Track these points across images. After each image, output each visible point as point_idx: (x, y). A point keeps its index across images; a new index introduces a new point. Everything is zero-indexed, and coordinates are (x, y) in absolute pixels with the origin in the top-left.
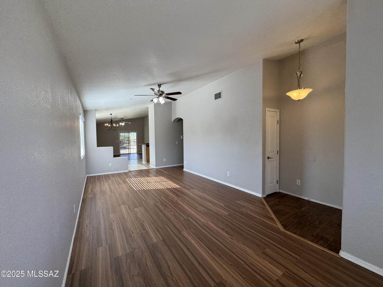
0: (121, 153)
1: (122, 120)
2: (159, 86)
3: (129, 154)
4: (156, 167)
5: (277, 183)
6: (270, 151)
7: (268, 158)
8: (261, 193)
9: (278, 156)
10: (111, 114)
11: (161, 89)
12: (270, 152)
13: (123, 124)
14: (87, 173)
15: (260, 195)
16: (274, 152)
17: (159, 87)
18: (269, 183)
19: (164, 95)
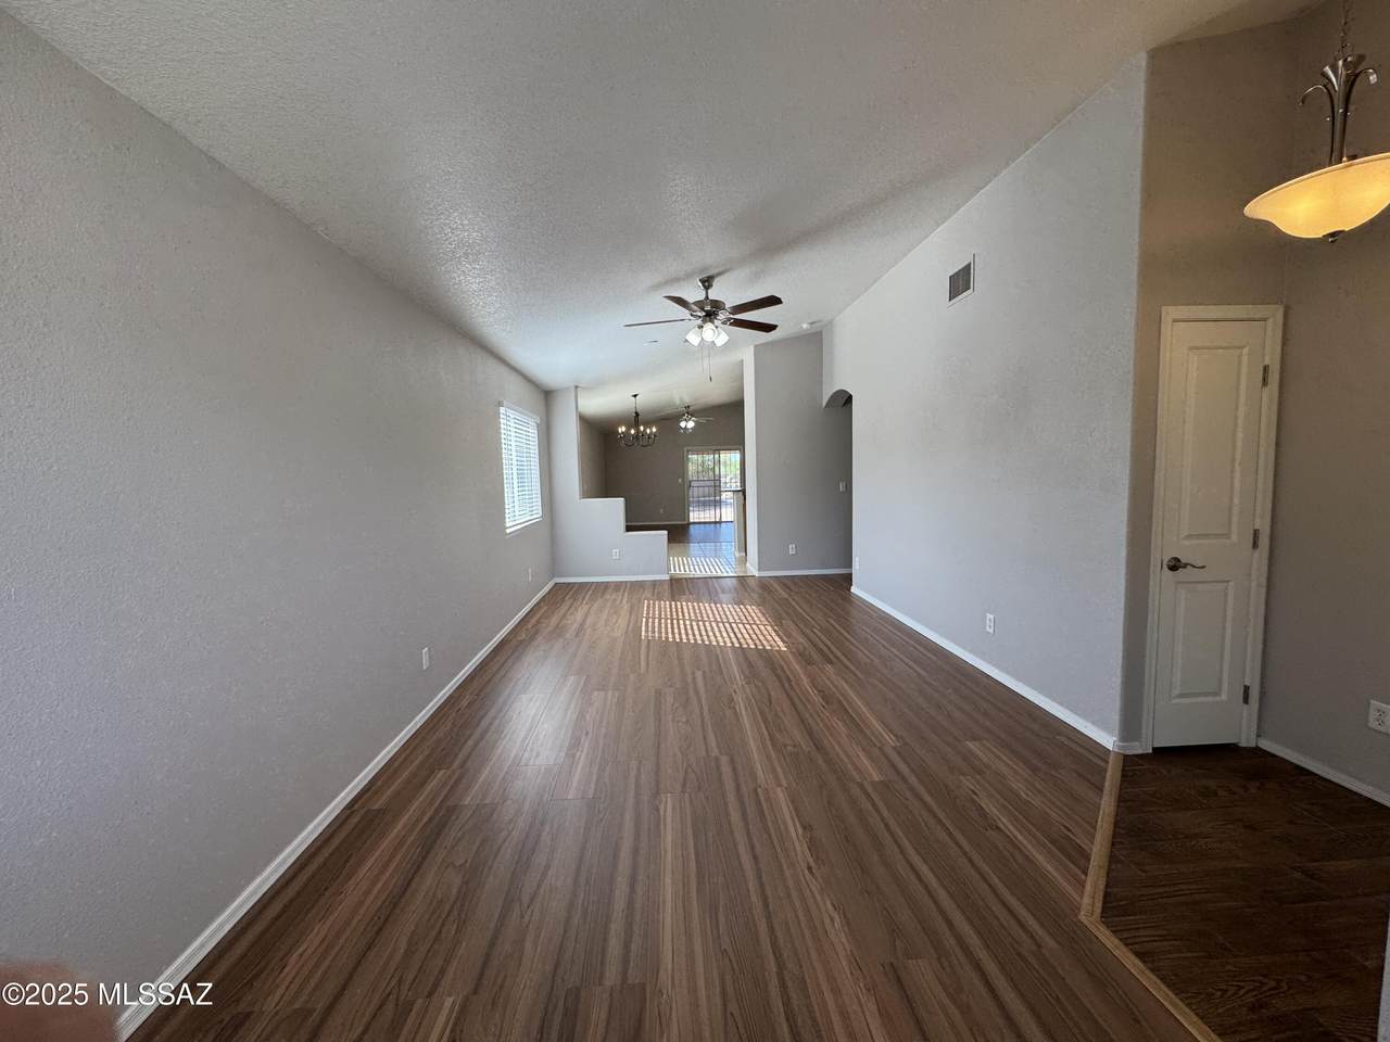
0: (691, 520)
1: (689, 412)
2: (707, 283)
3: (715, 523)
4: (759, 570)
5: (1246, 700)
6: (1186, 534)
7: (1175, 565)
8: (1117, 732)
9: (1260, 558)
10: (635, 396)
11: (713, 294)
12: (1189, 537)
13: (691, 424)
14: (554, 573)
15: (1108, 740)
16: (1227, 536)
17: (707, 288)
18: (1176, 692)
19: (722, 316)
